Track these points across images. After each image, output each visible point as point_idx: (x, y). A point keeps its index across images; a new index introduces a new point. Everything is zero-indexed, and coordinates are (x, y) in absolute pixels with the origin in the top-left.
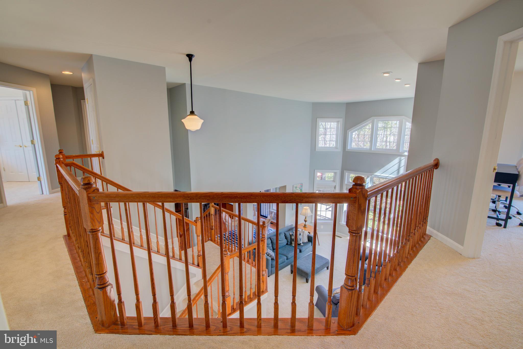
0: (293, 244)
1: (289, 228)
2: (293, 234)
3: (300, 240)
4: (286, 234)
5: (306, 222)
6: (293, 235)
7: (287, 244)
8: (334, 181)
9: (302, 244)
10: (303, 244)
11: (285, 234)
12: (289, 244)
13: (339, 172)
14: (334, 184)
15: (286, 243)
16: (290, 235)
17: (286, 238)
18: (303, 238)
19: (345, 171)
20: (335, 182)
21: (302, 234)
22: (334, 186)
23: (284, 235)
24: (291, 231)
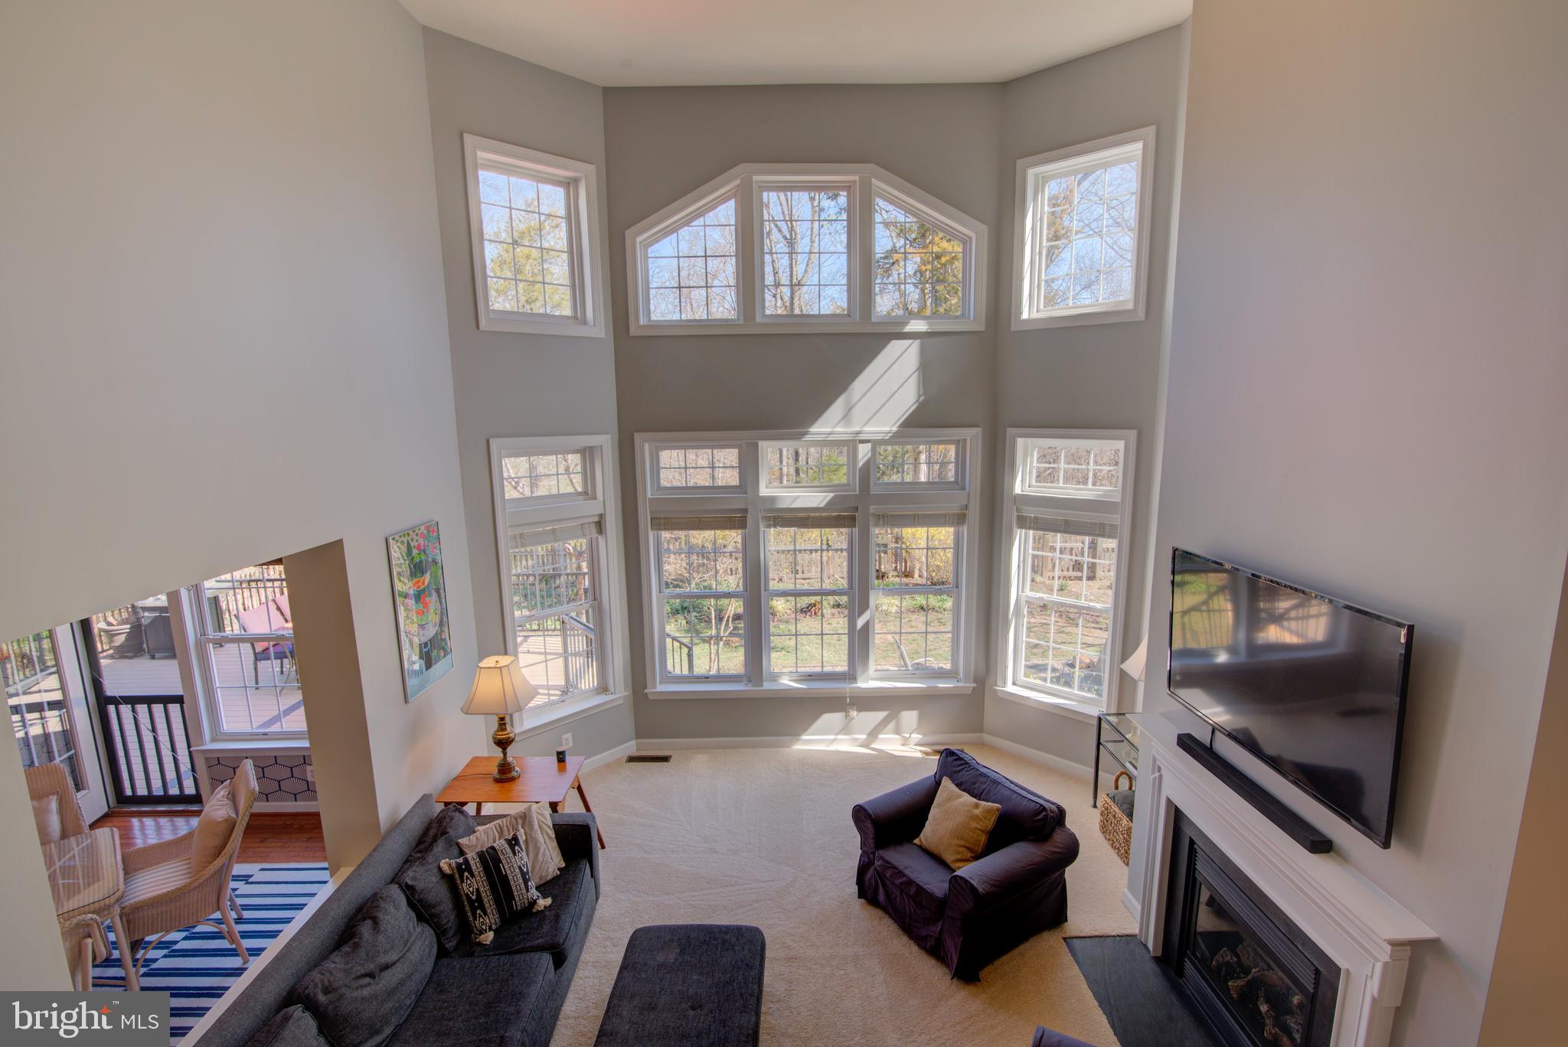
0: (481, 932)
1: (416, 826)
2: (466, 861)
3: (526, 882)
4: (419, 885)
5: (504, 749)
6: (464, 868)
7: (442, 953)
8: (588, 494)
9: (543, 903)
10: (549, 901)
11: (409, 891)
12: (450, 945)
13: (606, 442)
14: (593, 509)
15: (435, 951)
16: (443, 875)
17: (420, 918)
18: (537, 855)
19: (638, 437)
20: (595, 498)
21: (522, 838)
22: (596, 519)
23: (404, 902)
24: (439, 847)
